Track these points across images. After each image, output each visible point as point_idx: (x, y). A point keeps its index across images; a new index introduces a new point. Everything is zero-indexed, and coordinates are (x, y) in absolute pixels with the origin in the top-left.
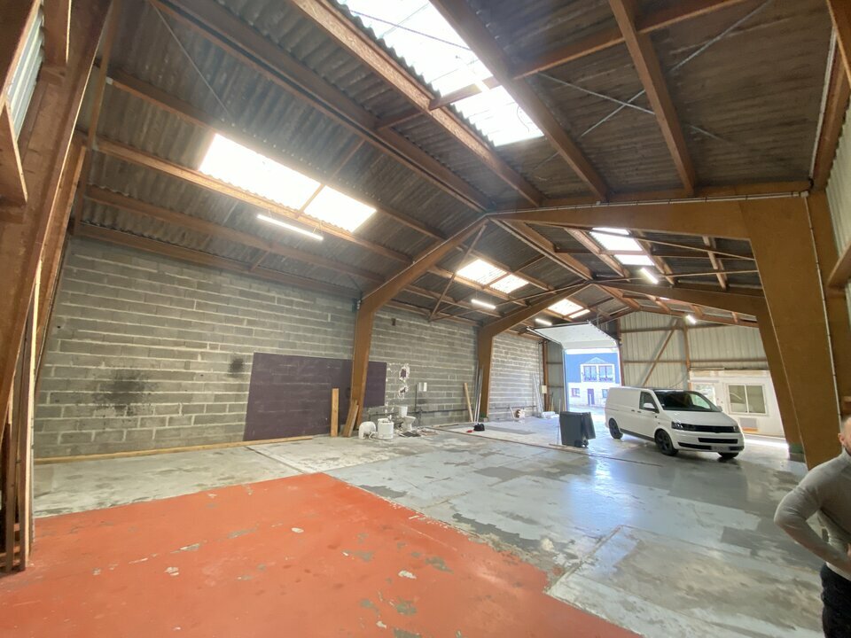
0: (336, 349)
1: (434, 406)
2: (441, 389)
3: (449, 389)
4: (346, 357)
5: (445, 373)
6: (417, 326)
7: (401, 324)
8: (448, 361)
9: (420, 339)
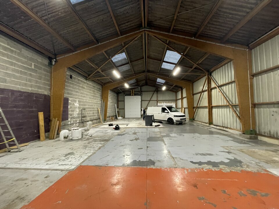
0: (39, 88)
1: (88, 119)
2: (91, 111)
3: (93, 111)
4: (46, 93)
5: (92, 104)
6: (82, 81)
7: (75, 78)
8: (93, 99)
9: (82, 87)
